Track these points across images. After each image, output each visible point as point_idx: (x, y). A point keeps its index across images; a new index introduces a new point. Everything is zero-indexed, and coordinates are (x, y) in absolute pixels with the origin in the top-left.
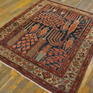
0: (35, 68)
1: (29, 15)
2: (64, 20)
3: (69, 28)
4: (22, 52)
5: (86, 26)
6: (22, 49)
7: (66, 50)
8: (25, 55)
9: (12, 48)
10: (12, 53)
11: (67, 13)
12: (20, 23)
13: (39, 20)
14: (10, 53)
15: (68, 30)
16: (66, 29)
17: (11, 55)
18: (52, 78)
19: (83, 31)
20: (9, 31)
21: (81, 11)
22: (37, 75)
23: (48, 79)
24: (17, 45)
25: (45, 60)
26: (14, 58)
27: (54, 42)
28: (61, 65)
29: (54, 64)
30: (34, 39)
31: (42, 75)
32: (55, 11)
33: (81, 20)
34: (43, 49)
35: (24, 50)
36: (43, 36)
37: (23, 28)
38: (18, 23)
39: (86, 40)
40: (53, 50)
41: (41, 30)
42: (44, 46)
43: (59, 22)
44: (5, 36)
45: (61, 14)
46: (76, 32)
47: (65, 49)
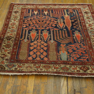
0: (68, 67)
1: (13, 25)
2: (53, 19)
3: (65, 24)
4: (44, 60)
5: (78, 17)
6: (40, 57)
7: (81, 43)
8: (49, 61)
9: (30, 61)
10: (34, 65)
11: (50, 11)
12: (13, 35)
13: (30, 26)
14: (32, 65)
15: (66, 26)
16: (63, 26)
17: (35, 66)
18: (91, 68)
19: (79, 23)
20: (8, 48)
21: (61, 6)
22: (77, 72)
23: (89, 71)
24: (31, 56)
25: (71, 58)
26: (41, 68)
27: (64, 40)
28: (88, 56)
29: (82, 57)
30: (43, 44)
31: (80, 70)
32: (37, 13)
33: (69, 13)
34: (59, 49)
35: (44, 58)
36: (49, 39)
37: (21, 39)
38: (11, 36)
39: (89, 29)
40: (70, 47)
41: (41, 35)
42: (59, 47)
43: (51, 22)
44: (8, 53)
45: (46, 14)
46: (75, 26)
47: (79, 42)
